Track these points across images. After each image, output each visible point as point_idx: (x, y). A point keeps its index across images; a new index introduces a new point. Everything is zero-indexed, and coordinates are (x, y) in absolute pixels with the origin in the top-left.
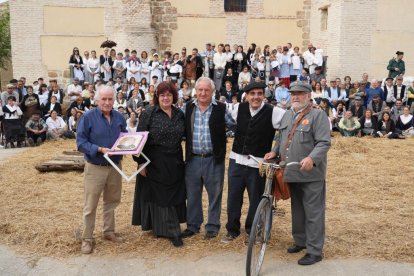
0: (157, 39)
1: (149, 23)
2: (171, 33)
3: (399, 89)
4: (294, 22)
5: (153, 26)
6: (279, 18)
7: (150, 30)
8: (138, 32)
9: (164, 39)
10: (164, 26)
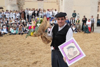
0: (19, 7)
1: (16, 3)
2: (23, 6)
3: (73, 20)
4: (56, 3)
5: (18, 4)
6: (52, 2)
7: (17, 5)
8: (13, 5)
9: (21, 7)
10: (21, 4)
